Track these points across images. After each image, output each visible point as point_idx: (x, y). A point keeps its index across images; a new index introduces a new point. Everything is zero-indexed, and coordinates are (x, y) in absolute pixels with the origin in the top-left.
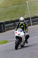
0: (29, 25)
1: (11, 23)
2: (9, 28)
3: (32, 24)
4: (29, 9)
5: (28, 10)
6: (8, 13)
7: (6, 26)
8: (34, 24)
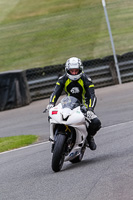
0: (110, 81)
1: (46, 76)
2: (42, 92)
3: (122, 78)
4: (111, 26)
5: (107, 29)
6: (36, 39)
7: (31, 85)
8: (129, 77)
